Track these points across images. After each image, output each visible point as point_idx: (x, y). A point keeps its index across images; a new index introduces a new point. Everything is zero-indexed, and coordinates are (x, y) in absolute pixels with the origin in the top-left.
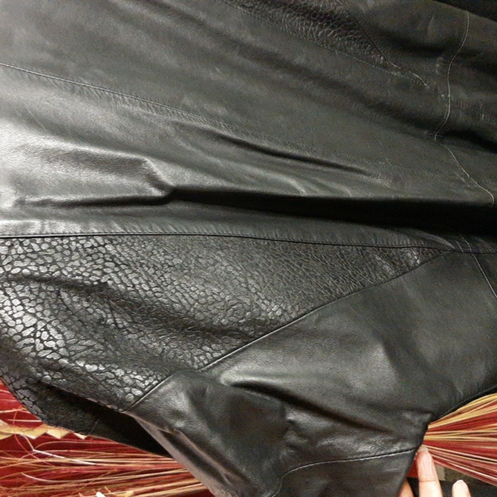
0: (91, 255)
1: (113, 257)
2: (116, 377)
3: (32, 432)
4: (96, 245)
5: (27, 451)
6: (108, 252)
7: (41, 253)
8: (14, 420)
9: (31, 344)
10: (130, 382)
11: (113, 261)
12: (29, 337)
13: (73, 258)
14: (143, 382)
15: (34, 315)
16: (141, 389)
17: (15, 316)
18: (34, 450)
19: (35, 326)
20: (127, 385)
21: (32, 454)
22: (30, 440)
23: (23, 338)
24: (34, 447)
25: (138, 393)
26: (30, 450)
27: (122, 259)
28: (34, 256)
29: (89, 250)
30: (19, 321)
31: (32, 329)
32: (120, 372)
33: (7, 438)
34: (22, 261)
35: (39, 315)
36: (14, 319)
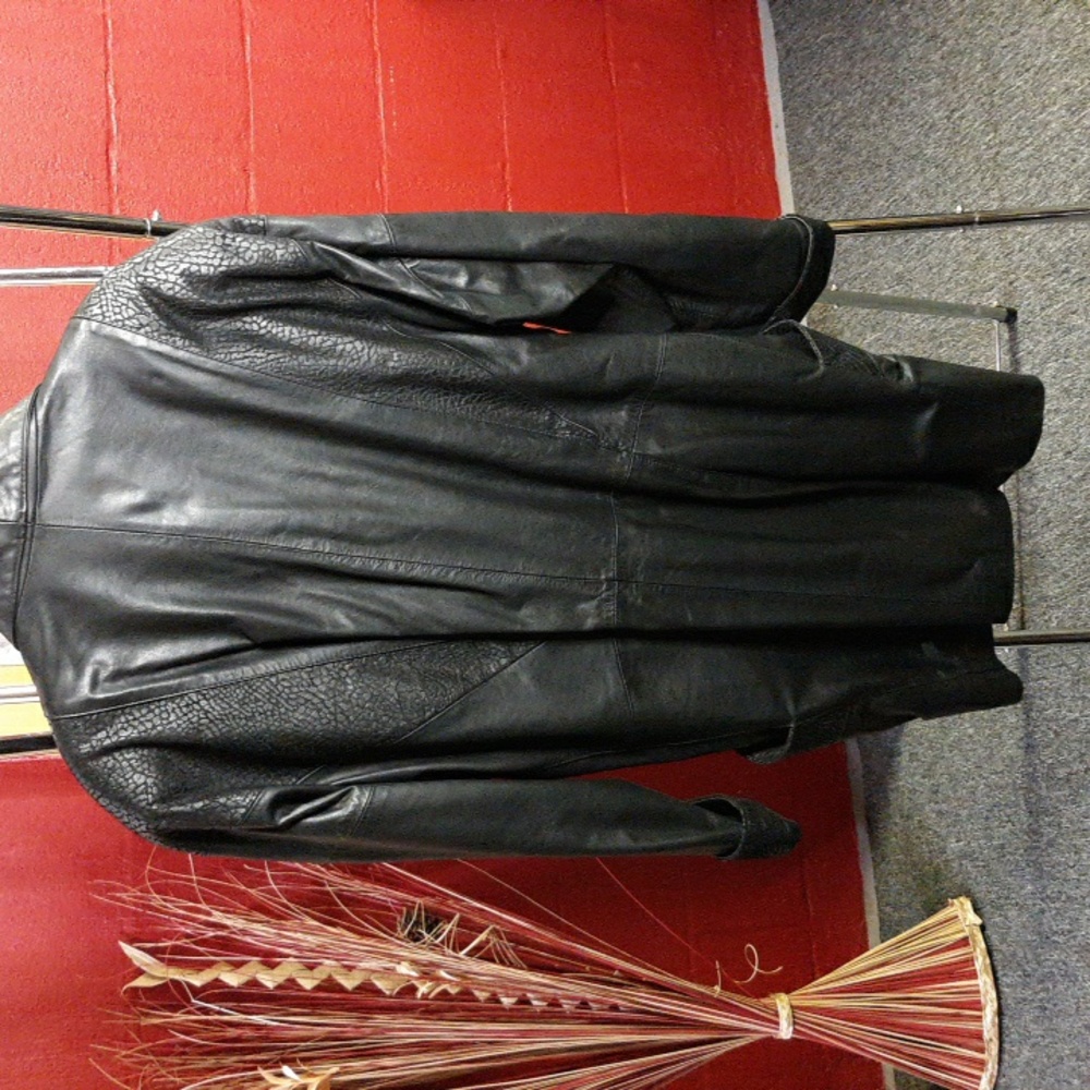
0: (186, 715)
1: (207, 712)
2: (221, 804)
3: (195, 976)
4: (190, 702)
5: (185, 1003)
6: (202, 708)
7: (142, 719)
8: (167, 956)
9: (144, 800)
10: (233, 804)
11: (207, 718)
12: (142, 793)
13: (171, 719)
14: (244, 800)
15: (142, 773)
16: (244, 807)
17: (127, 776)
18: (193, 1001)
19: (145, 783)
20: (232, 808)
21: (192, 1008)
22: (191, 986)
23: (137, 795)
24: (194, 997)
25: (243, 811)
26: (189, 1001)
27: (215, 713)
28: (136, 723)
29: (185, 710)
30: (130, 781)
31: (143, 787)
32: (222, 800)
33: (160, 985)
34: (126, 730)
35: (146, 772)
36: (127, 780)
